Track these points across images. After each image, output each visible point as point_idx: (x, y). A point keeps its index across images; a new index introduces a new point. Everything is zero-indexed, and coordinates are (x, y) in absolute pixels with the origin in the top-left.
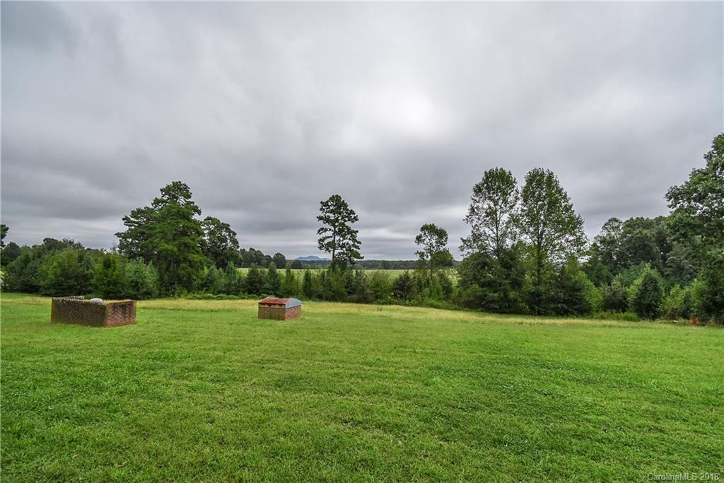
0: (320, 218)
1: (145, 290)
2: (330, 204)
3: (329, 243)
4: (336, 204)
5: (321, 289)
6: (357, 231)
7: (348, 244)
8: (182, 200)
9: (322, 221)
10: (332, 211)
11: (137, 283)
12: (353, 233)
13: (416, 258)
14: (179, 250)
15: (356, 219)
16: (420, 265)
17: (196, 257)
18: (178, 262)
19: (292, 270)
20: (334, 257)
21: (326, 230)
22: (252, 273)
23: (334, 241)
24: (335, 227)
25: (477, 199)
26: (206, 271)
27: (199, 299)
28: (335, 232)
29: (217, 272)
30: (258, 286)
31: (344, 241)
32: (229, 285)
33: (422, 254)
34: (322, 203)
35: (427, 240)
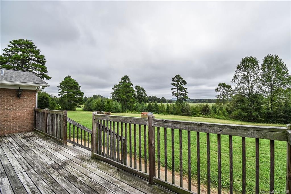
0: (172, 84)
1: (118, 110)
2: (175, 78)
3: (176, 93)
4: (178, 78)
5: (172, 110)
6: (187, 88)
7: (183, 93)
8: (127, 82)
9: (173, 85)
10: (176, 81)
11: (116, 108)
12: (185, 89)
13: (216, 98)
14: (127, 97)
15: (186, 83)
16: (218, 101)
17: (132, 100)
18: (127, 101)
19: (163, 104)
20: (178, 98)
21: (174, 88)
22: (150, 105)
23: (177, 92)
24: (178, 87)
25: (238, 71)
26: (136, 104)
27: (133, 113)
28: (178, 89)
29: (139, 104)
30: (151, 109)
31: (182, 92)
32: (142, 109)
33: (219, 96)
34: (172, 78)
35: (221, 90)
